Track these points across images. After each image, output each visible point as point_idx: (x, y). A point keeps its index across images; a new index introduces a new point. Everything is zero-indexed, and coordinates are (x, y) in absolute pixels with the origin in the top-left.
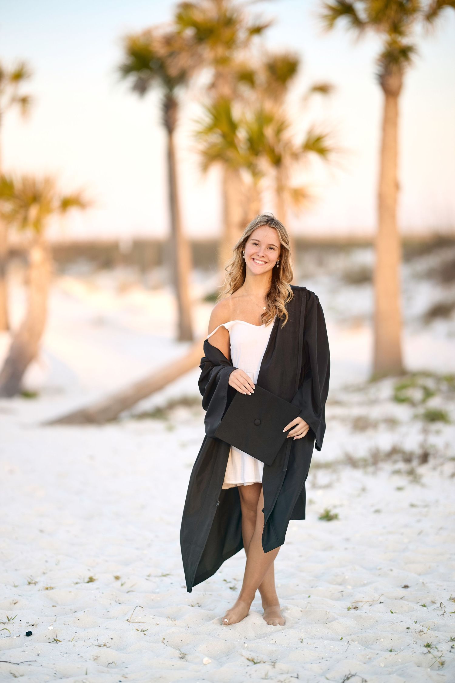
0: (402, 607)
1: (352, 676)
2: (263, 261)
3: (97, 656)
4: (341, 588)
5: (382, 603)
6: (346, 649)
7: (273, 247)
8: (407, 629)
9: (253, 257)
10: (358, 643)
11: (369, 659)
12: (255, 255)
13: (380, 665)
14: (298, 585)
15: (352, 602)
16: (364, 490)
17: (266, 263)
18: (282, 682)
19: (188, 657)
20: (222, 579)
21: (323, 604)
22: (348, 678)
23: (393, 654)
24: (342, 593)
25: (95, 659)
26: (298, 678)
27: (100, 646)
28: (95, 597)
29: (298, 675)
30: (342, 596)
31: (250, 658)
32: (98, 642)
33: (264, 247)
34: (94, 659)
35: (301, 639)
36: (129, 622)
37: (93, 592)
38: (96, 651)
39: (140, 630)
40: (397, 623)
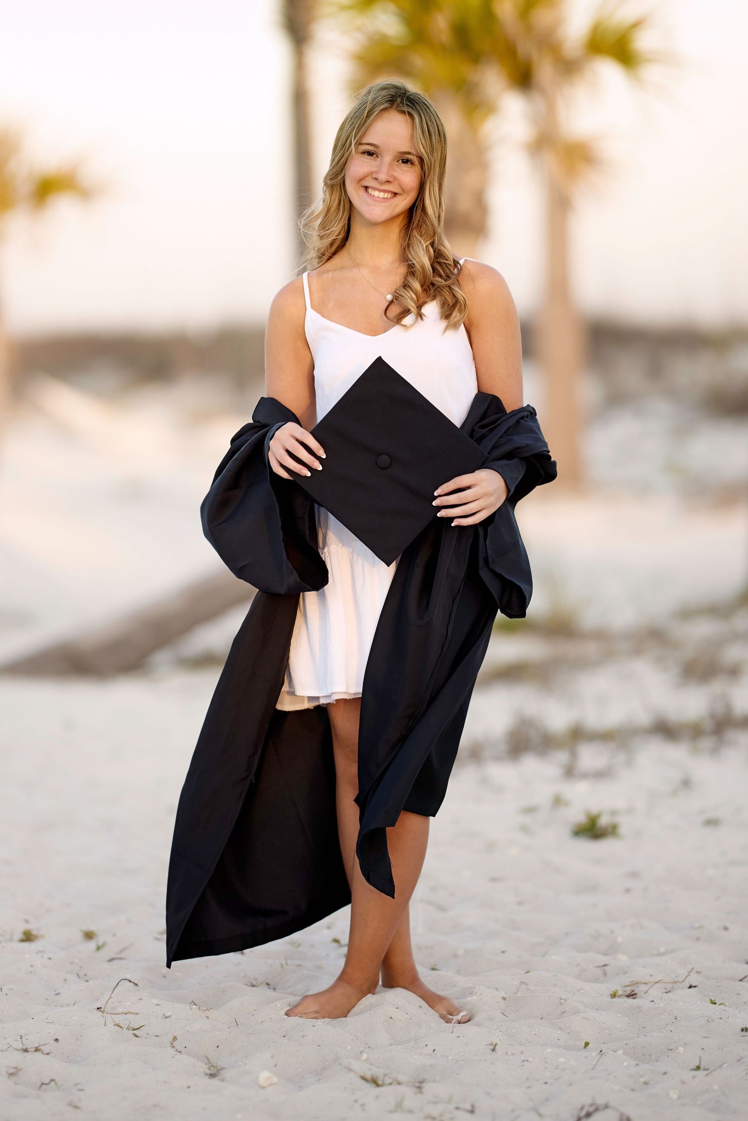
0: (738, 994)
1: (597, 1110)
2: (388, 192)
3: (16, 1068)
4: (604, 960)
5: (695, 987)
6: (594, 1063)
7: (410, 157)
8: (742, 1030)
9: (366, 184)
10: (624, 1053)
11: (646, 1083)
12: (369, 178)
13: (668, 1095)
14: (503, 952)
15: (625, 985)
16: (686, 783)
17: (395, 194)
18: (434, 1118)
19: (224, 1074)
20: (330, 939)
21: (556, 985)
22: (588, 1115)
23: (701, 1073)
24: (605, 968)
25: (11, 1074)
26: (472, 1112)
27: (26, 1051)
28: (32, 966)
29: (473, 1106)
30: (605, 974)
31: (368, 1076)
32: (22, 1042)
33: (387, 158)
34: (8, 1074)
35: (492, 1044)
36: (103, 1012)
37: (27, 956)
38: (15, 1059)
39: (125, 1027)
40: (720, 1018)
